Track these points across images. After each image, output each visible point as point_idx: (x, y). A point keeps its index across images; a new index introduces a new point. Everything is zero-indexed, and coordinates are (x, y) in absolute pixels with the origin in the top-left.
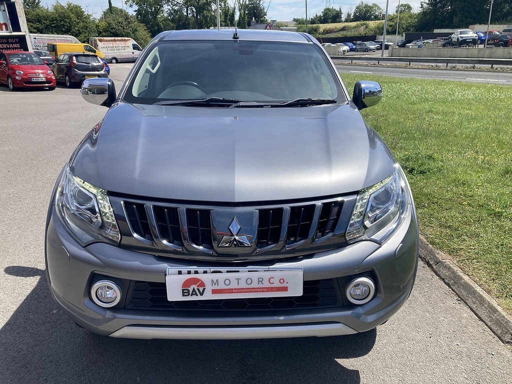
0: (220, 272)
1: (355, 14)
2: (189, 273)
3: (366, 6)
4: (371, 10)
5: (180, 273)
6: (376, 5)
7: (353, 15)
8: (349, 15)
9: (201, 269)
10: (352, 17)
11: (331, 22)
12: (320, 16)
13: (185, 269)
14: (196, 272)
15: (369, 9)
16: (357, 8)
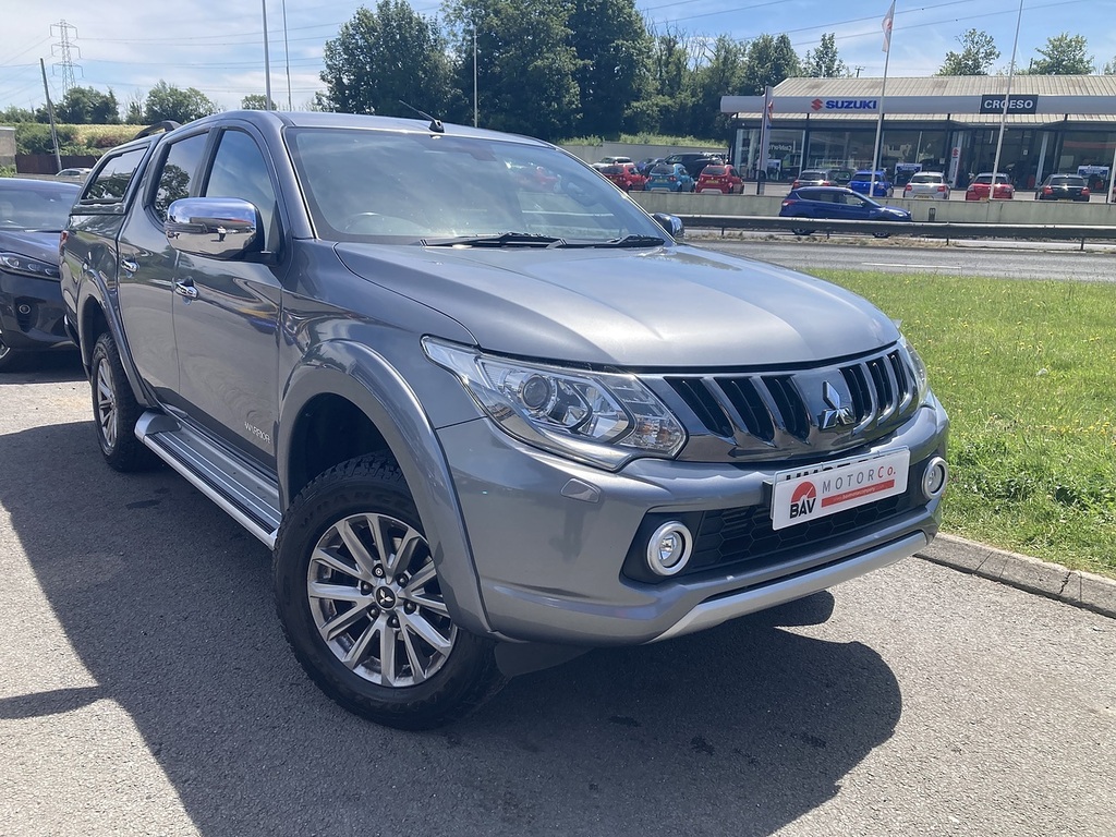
0: (831, 468)
1: (150, 110)
2: (799, 475)
3: (174, 92)
4: (186, 103)
5: (788, 478)
6: (197, 93)
7: (144, 109)
8: (135, 109)
9: (810, 468)
10: (144, 115)
11: (94, 122)
12: (61, 107)
13: (793, 472)
14: (806, 474)
15: (181, 98)
16: (153, 94)
